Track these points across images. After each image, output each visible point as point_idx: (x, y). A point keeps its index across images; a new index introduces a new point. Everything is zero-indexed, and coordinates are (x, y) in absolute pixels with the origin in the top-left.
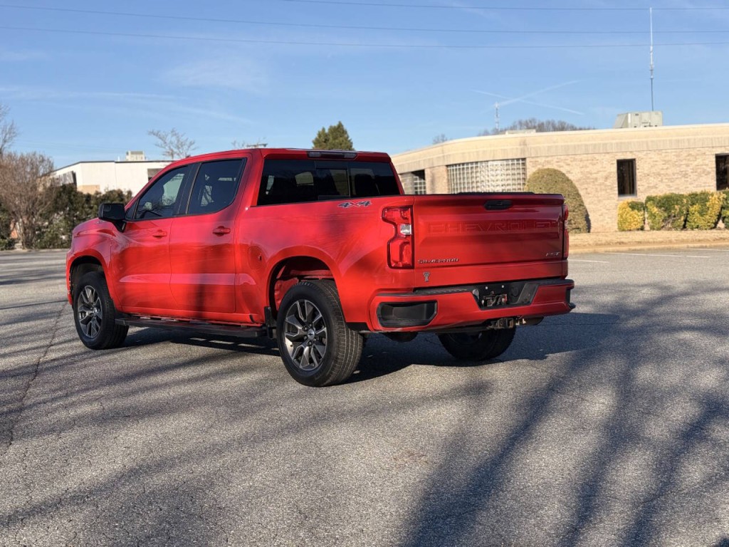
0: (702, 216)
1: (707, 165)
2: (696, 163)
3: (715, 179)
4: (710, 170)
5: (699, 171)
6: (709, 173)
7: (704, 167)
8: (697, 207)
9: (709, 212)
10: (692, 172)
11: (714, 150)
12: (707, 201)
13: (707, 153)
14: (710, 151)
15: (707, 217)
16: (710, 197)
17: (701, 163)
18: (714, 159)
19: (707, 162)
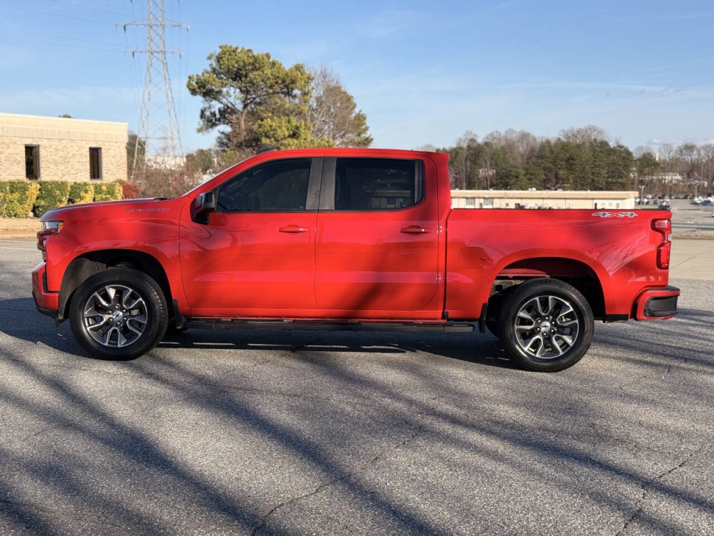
0: (21, 204)
1: (18, 154)
2: (9, 151)
3: (25, 169)
4: (20, 159)
5: (11, 159)
6: (19, 162)
7: (15, 156)
8: (16, 195)
9: (28, 201)
10: (6, 160)
11: (24, 140)
12: (26, 190)
13: (18, 143)
14: (21, 141)
15: (26, 206)
16: (29, 187)
17: (13, 152)
18: (24, 149)
19: (18, 151)
